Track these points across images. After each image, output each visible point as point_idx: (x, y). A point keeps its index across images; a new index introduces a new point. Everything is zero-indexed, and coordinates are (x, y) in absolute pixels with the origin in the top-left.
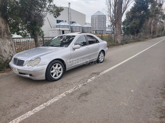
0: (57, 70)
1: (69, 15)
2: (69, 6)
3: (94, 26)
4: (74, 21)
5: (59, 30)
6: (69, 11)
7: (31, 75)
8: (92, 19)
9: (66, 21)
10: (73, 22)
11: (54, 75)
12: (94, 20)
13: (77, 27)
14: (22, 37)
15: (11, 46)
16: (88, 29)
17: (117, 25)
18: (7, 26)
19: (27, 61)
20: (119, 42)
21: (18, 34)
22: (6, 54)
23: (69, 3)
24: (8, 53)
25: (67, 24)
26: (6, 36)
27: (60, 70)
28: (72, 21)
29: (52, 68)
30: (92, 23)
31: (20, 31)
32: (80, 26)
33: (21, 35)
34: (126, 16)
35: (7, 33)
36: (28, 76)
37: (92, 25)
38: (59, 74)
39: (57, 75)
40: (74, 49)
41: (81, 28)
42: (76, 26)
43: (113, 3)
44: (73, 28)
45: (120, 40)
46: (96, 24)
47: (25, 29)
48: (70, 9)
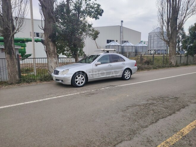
0: (80, 80)
1: (121, 34)
2: (122, 24)
3: (152, 45)
4: (126, 40)
5: (104, 50)
6: (122, 30)
7: (62, 81)
8: (150, 37)
9: (117, 41)
10: (125, 42)
11: (78, 83)
12: (152, 38)
13: (129, 47)
14: (67, 57)
15: (56, 63)
16: (143, 49)
17: (171, 43)
18: (55, 48)
19: (61, 72)
20: (173, 63)
21: (63, 54)
22: (52, 69)
23: (122, 21)
24: (54, 68)
25: (118, 44)
26: (53, 55)
27: (83, 80)
28: (124, 40)
29: (77, 77)
30: (150, 41)
31: (65, 52)
32: (133, 45)
33: (66, 55)
34: (189, 32)
35: (54, 53)
36: (61, 81)
37: (150, 43)
38: (82, 83)
39: (80, 83)
40: (96, 65)
41: (134, 48)
42: (128, 45)
43: (165, 20)
44: (125, 47)
45: (174, 62)
46: (155, 43)
47: (69, 50)
48: (123, 27)
